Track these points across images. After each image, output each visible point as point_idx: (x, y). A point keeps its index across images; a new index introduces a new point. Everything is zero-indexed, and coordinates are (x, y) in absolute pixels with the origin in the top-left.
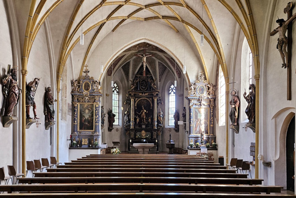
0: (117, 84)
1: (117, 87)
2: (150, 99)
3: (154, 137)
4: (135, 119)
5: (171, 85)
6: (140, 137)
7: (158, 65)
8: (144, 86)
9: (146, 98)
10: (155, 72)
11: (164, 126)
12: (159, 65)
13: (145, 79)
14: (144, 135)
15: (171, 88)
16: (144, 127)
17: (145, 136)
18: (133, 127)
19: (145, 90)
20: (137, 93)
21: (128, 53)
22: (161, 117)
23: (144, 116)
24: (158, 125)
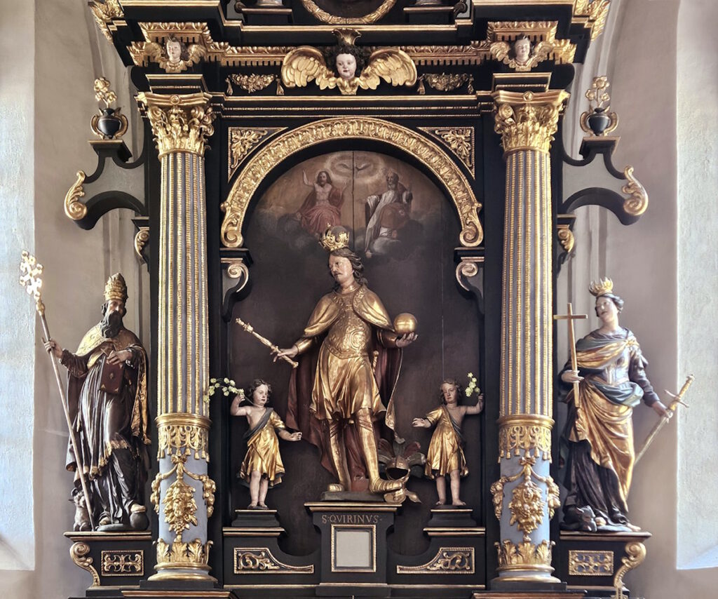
2: (444, 146)
9: (383, 131)
11: (664, 552)
18: (196, 550)
19: (374, 16)
20: (254, 55)
22: (613, 398)
23: (353, 387)
24: (564, 522)
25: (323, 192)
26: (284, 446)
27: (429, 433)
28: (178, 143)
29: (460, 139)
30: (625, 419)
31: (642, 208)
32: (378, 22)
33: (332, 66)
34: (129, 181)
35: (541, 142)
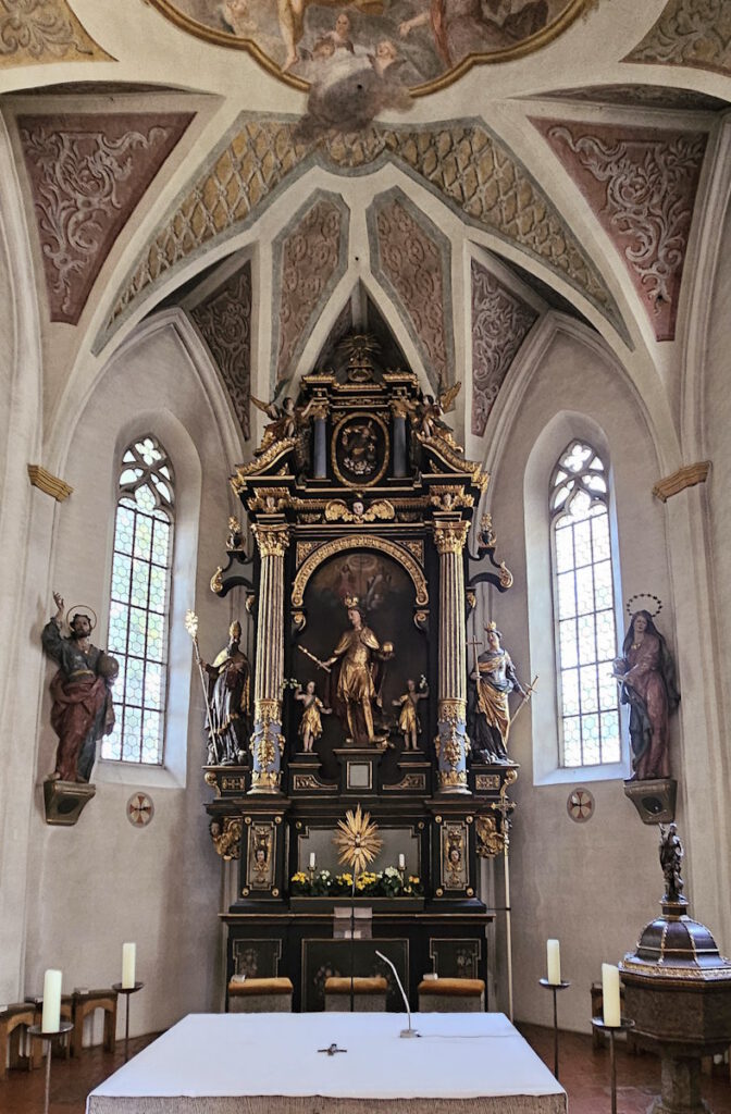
0: (159, 448)
1: (164, 471)
2: (408, 550)
3: (447, 876)
4: (292, 712)
5: (566, 451)
6: (326, 874)
7: (474, 290)
8: (363, 457)
9: (376, 543)
10: (442, 359)
11: (527, 775)
12: (479, 295)
13: (373, 411)
14: (360, 857)
15: (567, 470)
16: (359, 776)
17: (371, 867)
18: (274, 777)
19: (372, 483)
20: (311, 504)
21: (213, 98)
22: (497, 688)
23: (360, 683)
24: (474, 759)
25: (345, 575)
26: (323, 717)
27: (400, 709)
28: (271, 551)
29: (416, 547)
30: (504, 699)
31: (510, 584)
32: (374, 486)
33: (351, 509)
34: (245, 571)
35: (458, 549)
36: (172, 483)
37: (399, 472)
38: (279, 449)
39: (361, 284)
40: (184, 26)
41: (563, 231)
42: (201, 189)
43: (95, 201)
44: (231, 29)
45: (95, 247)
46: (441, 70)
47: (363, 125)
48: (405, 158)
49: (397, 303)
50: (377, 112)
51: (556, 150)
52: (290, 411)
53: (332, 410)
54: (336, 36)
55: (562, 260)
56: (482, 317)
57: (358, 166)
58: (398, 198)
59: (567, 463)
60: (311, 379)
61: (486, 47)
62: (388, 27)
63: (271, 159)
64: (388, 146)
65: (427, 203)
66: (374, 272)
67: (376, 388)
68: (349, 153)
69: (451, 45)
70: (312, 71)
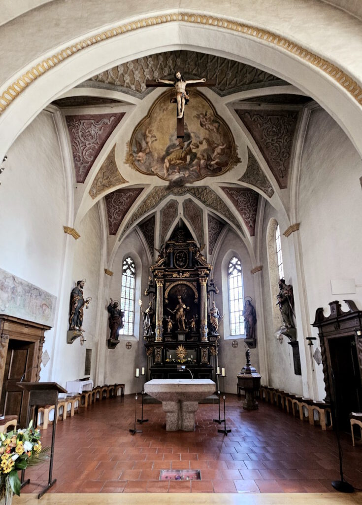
0: (132, 260)
1: (133, 265)
2: (193, 284)
3: (203, 360)
5: (232, 259)
6: (174, 360)
7: (208, 220)
8: (182, 261)
9: (185, 283)
10: (201, 236)
11: (222, 337)
12: (209, 221)
13: (184, 249)
14: (182, 356)
15: (232, 263)
16: (181, 338)
17: (184, 358)
18: (161, 338)
20: (169, 273)
21: (148, 185)
22: (215, 317)
23: (181, 317)
25: (178, 291)
26: (173, 324)
27: (191, 322)
28: (159, 285)
29: (195, 283)
30: (217, 320)
31: (218, 292)
32: (185, 269)
33: (179, 275)
34: (153, 290)
35: (205, 284)
36: (135, 268)
37: (191, 265)
38: (162, 261)
39: (181, 219)
40: (144, 173)
41: (228, 210)
42: (145, 202)
43: (121, 207)
44: (153, 172)
45: (120, 217)
46: (199, 177)
47: (182, 186)
48: (192, 193)
49: (190, 223)
50: (185, 184)
51: (226, 193)
52: (164, 251)
53: (175, 250)
54: (176, 171)
55: (229, 216)
56: (210, 226)
57: (181, 194)
58: (190, 200)
59: (232, 262)
60: (169, 242)
61: (209, 173)
62: (188, 169)
63: (161, 194)
64: (188, 190)
65: (196, 201)
66: (184, 216)
67: (185, 244)
68: (179, 192)
69: (201, 172)
70: (171, 177)
